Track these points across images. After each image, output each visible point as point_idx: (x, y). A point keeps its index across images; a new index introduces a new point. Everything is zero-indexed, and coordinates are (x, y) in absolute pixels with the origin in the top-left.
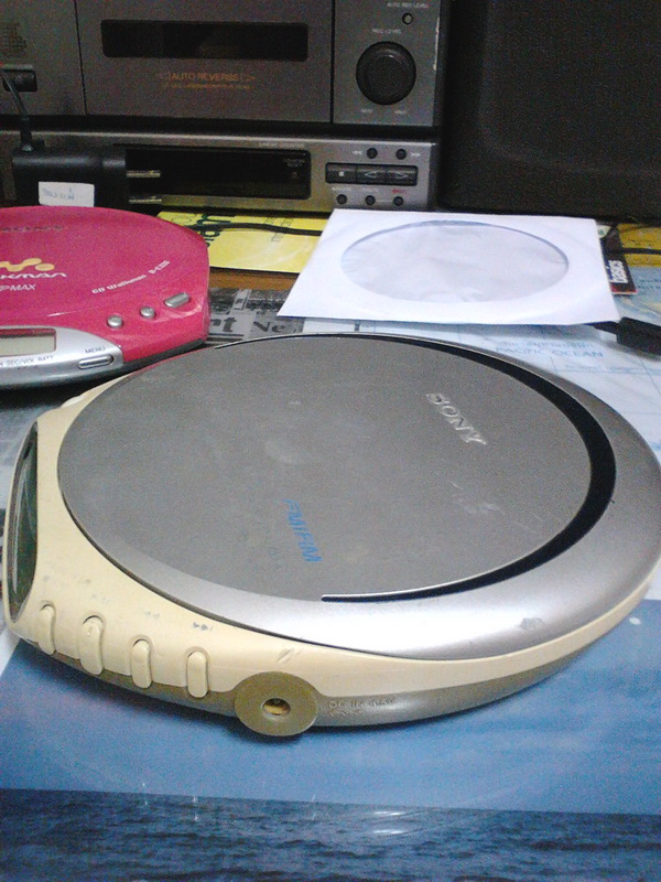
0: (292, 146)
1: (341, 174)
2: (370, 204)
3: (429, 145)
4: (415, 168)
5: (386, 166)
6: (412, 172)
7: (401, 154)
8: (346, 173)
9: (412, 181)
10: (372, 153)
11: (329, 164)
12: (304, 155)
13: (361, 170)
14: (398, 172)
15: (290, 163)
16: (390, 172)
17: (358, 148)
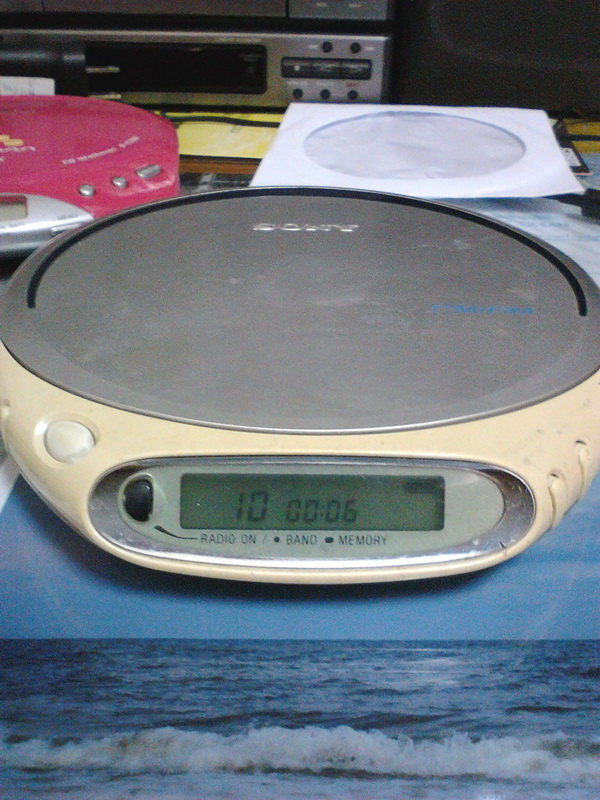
0: (248, 41)
1: (297, 68)
2: (325, 97)
3: (382, 39)
4: (369, 62)
5: (341, 61)
6: (367, 66)
7: (356, 48)
8: (302, 67)
9: (366, 75)
10: (327, 47)
11: (285, 59)
12: (260, 50)
13: (316, 64)
14: (353, 66)
15: (248, 58)
16: (346, 65)
17: (314, 41)
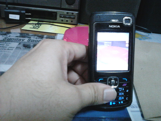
2: (67, 22)
3: (77, 12)
4: (75, 16)
6: (74, 17)
7: (73, 14)
13: (66, 16)
14: (72, 17)
17: (65, 12)
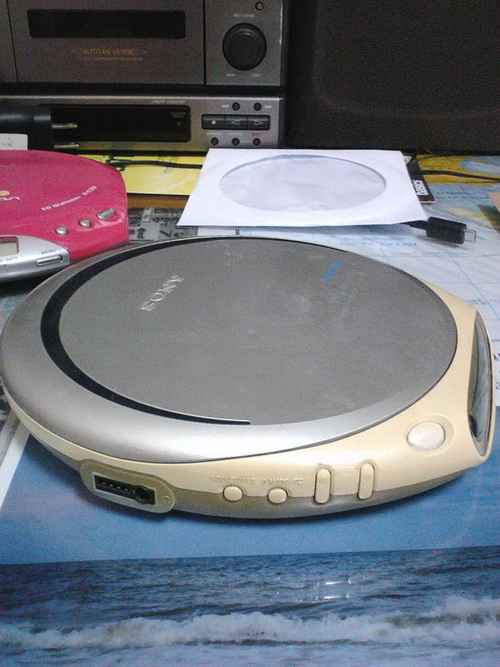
0: (176, 102)
1: (214, 123)
2: (235, 144)
3: (278, 99)
4: (268, 117)
5: (247, 116)
6: (266, 120)
7: (258, 106)
8: (217, 122)
9: (266, 127)
10: (236, 106)
11: (203, 116)
12: (185, 109)
13: (228, 119)
14: (256, 120)
15: (176, 115)
16: (250, 120)
17: (226, 102)
